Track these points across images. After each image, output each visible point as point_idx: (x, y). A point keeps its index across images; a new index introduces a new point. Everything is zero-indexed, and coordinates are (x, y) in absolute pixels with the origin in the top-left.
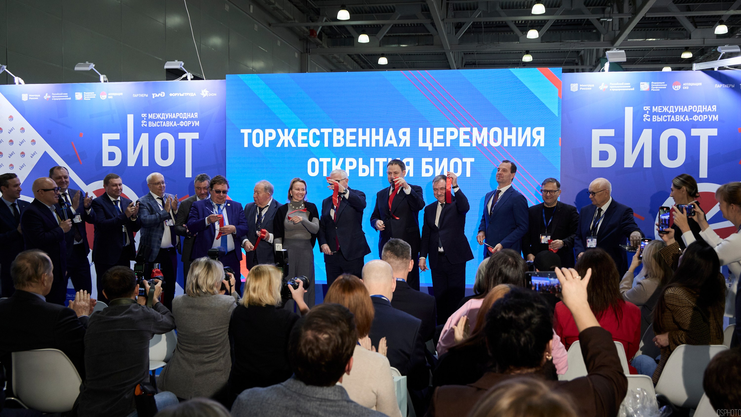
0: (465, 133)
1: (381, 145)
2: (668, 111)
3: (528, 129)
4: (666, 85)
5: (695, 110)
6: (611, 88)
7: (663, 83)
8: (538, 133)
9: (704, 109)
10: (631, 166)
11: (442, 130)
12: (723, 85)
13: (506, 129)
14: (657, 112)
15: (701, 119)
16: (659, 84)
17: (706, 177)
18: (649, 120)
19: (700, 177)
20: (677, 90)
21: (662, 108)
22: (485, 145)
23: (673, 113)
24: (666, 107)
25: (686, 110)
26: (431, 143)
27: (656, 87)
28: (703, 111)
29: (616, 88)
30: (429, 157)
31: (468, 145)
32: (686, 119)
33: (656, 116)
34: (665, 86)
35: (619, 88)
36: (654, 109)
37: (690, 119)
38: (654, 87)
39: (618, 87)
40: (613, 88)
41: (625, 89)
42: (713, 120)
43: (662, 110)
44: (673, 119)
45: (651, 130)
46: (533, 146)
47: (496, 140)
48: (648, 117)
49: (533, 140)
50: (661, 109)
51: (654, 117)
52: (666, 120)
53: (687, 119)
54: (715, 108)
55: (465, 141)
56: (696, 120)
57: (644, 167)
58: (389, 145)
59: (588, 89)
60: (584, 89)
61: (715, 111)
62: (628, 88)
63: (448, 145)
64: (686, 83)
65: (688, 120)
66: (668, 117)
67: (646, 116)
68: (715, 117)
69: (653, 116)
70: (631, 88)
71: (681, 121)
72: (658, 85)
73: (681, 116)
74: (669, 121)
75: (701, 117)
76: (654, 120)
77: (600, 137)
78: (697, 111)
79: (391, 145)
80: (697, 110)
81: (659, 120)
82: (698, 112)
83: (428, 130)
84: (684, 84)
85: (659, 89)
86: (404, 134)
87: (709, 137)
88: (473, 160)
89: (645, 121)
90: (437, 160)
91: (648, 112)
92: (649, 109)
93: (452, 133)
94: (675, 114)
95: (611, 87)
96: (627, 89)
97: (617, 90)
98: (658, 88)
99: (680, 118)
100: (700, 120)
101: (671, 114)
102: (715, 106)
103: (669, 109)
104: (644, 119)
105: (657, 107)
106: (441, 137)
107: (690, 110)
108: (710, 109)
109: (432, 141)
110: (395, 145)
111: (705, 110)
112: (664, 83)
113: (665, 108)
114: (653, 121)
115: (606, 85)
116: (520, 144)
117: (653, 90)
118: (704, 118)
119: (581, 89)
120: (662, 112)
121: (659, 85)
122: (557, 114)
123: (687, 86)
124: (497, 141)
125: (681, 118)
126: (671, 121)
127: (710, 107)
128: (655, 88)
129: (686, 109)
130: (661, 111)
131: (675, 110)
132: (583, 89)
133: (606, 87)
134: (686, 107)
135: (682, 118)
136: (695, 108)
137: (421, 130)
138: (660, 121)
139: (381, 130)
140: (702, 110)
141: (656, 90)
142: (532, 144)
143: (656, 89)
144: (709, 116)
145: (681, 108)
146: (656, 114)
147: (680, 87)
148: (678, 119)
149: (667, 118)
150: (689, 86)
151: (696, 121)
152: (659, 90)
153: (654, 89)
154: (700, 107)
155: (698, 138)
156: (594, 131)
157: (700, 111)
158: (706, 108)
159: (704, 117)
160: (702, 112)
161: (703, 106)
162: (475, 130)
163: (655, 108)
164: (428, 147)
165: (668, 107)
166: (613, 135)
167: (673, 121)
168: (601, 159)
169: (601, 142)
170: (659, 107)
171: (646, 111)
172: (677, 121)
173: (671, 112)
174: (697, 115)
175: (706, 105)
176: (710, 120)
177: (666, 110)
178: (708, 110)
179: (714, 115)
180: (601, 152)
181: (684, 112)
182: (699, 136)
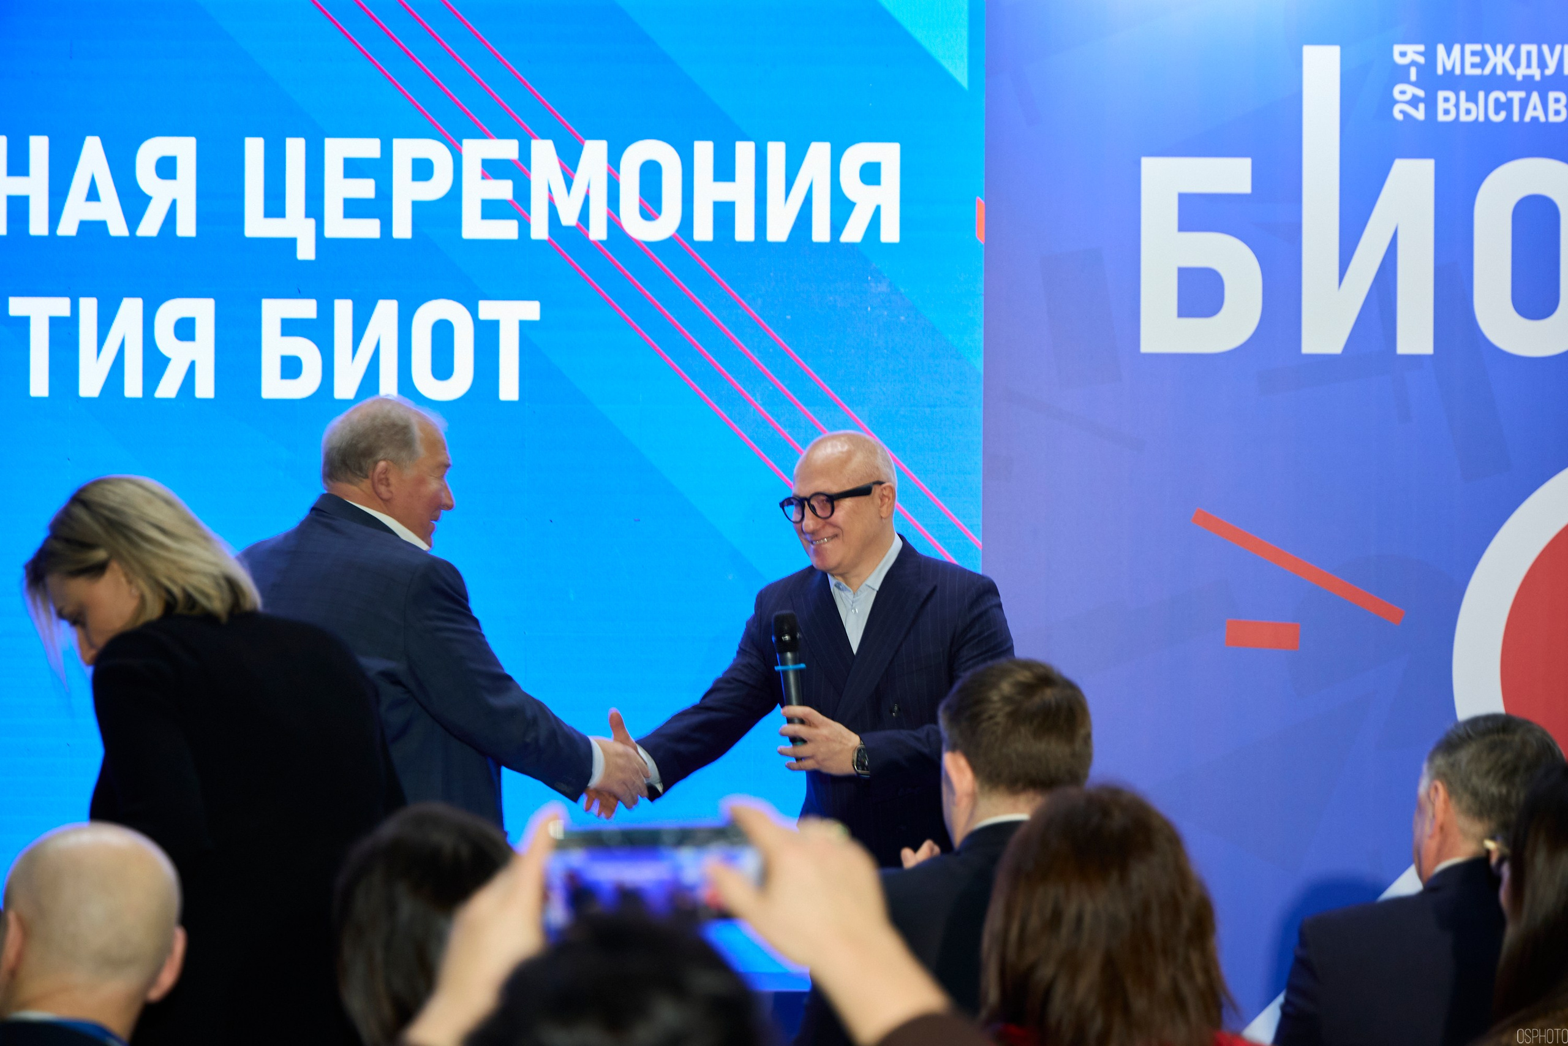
0: (492, 169)
1: (38, 225)
2: (1511, 70)
3: (819, 153)
8: (871, 174)
10: (1335, 345)
11: (368, 148)
13: (704, 152)
14: (1458, 71)
18: (1420, 114)
21: (1483, 55)
22: (598, 231)
23: (1538, 77)
24: (1499, 48)
26: (312, 222)
30: (299, 294)
31: (506, 230)
33: (1451, 95)
36: (1446, 60)
43: (1482, 65)
44: (1534, 111)
45: (1430, 164)
46: (846, 238)
47: (650, 208)
48: (1414, 96)
49: (842, 208)
50: (1477, 59)
51: (1446, 100)
52: (1503, 115)
55: (491, 210)
57: (1400, 350)
58: (83, 224)
63: (402, 229)
66: (1510, 101)
67: (1403, 92)
69: (1441, 95)
74: (1516, 118)
76: (1447, 112)
77: (1181, 196)
79: (93, 230)
81: (1468, 112)
83: (295, 149)
86: (166, 168)
88: (531, 310)
89: (1399, 117)
90: (343, 310)
91: (1413, 72)
92: (1421, 60)
93: (422, 170)
94: (1544, 86)
101: (1528, 84)
103: (1515, 60)
104: (1397, 108)
105: (1457, 48)
106: (365, 188)
109: (315, 208)
110: (118, 228)
113: (1495, 54)
114: (1441, 117)
116: (779, 231)
120: (1481, 77)
122: (960, 73)
124: (660, 213)
126: (1527, 119)
130: (1477, 72)
131: (1542, 65)
137: (254, 149)
138: (1471, 118)
139: (39, 147)
142: (837, 227)
146: (1452, 81)
148: (1557, 113)
149: (1508, 106)
156: (1148, 164)
162: (543, 152)
163: (1449, 52)
164: (291, 243)
165: (1511, 48)
166: (1244, 186)
167: (1535, 119)
168: (1185, 311)
169: (1185, 225)
170: (1469, 48)
171: (1406, 68)
172: (1552, 118)
173: (1524, 77)
177: (1504, 66)
180: (1185, 275)
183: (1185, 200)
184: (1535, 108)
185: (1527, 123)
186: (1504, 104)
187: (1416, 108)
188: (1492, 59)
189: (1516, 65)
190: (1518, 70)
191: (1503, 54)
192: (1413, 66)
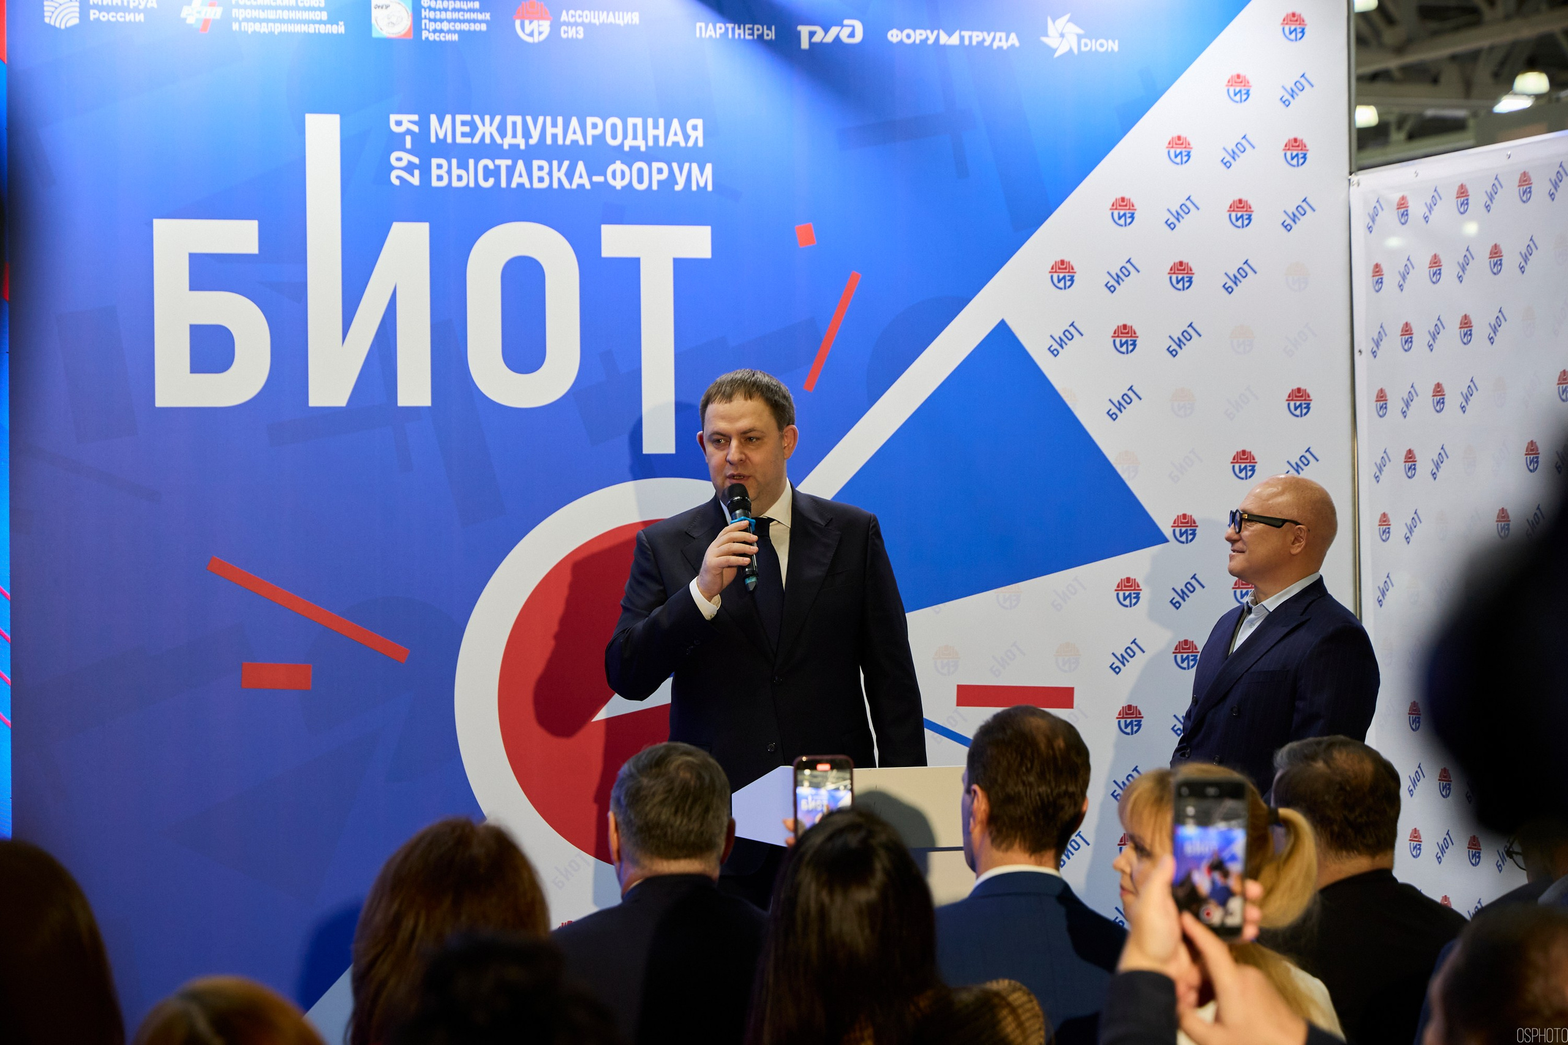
2: (498, 140)
4: (488, 16)
5: (614, 137)
6: (236, 20)
7: (470, 5)
9: (651, 132)
10: (340, 399)
12: (730, 26)
14: (449, 140)
15: (640, 181)
16: (454, 10)
17: (669, 448)
18: (415, 180)
19: (645, 451)
20: (537, 39)
21: (472, 124)
23: (522, 147)
24: (487, 118)
25: (575, 137)
27: (441, 21)
28: (651, 143)
29: (261, 21)
32: (577, 181)
33: (443, 162)
34: (480, 22)
35: (274, 21)
36: (439, 129)
37: (597, 179)
38: (435, 20)
39: (271, 15)
40: (246, 20)
41: (304, 28)
43: (472, 134)
44: (520, 178)
45: (425, 227)
48: (410, 162)
50: (467, 129)
51: (440, 167)
52: (491, 181)
53: (582, 178)
54: (700, 133)
56: (619, 184)
57: (401, 403)
59: (130, 17)
60: (110, 17)
61: (700, 144)
62: (315, 22)
64: (572, 12)
65: (588, 186)
66: (498, 168)
67: (399, 159)
68: (702, 174)
69: (435, 162)
70: (332, 21)
71: (555, 185)
72: (449, 15)
73: (555, 163)
74: (503, 184)
75: (640, 171)
76: (440, 178)
77: (192, 256)
78: (622, 145)
80: (625, 137)
81: (460, 178)
82: (626, 148)
84: (564, 17)
85: (455, 32)
87: (678, 263)
89: (396, 182)
91: (408, 139)
92: (416, 129)
94: (528, 155)
95: (235, 12)
96: (311, 29)
97: (264, 28)
98: (451, 26)
99: (550, 174)
100: (636, 186)
101: (514, 153)
102: (699, 122)
103: (502, 130)
104: (394, 174)
105: (448, 118)
107: (594, 137)
108: (676, 137)
111: (656, 138)
112: (477, 5)
113: (484, 125)
114: (435, 183)
115: (212, 5)
117: (432, 37)
118: (656, 177)
119: (93, 15)
120: (472, 145)
121: (456, 15)
123: (576, 24)
125: (556, 174)
126: (514, 185)
127: (675, 124)
128: (438, 26)
129: (574, 135)
130: (468, 140)
131: (527, 135)
132: (104, 17)
133: (215, 13)
134: (574, 122)
135: (562, 175)
136: (614, 126)
138: (463, 184)
140: (645, 138)
141: (442, 37)
143: (441, 31)
144: (675, 166)
145: (554, 125)
146: (444, 149)
147: (545, 26)
148: (541, 180)
149: (495, 173)
150: (588, 27)
151: (619, 187)
152: (455, 37)
153: (435, 31)
154: (635, 126)
155: (632, 266)
156: (159, 225)
157: (635, 143)
158: (660, 132)
159: (654, 171)
160: (643, 149)
161: (650, 121)
163: (441, 122)
165: (498, 118)
166: (252, 248)
167: (521, 186)
168: (197, 367)
169: (195, 285)
170: (459, 118)
171: (402, 136)
172: (537, 185)
173: (510, 145)
174: (622, 163)
175: (661, 117)
176: (679, 188)
177: (491, 135)
178: (672, 139)
179: (694, 162)
180: (197, 332)
181: (568, 146)
182: (636, 262)
183: (196, 261)
184: (521, 176)
185: (514, 189)
186: (491, 170)
187: (412, 175)
188: (481, 129)
189: (503, 134)
190: (504, 139)
191: (491, 125)
192: (408, 134)
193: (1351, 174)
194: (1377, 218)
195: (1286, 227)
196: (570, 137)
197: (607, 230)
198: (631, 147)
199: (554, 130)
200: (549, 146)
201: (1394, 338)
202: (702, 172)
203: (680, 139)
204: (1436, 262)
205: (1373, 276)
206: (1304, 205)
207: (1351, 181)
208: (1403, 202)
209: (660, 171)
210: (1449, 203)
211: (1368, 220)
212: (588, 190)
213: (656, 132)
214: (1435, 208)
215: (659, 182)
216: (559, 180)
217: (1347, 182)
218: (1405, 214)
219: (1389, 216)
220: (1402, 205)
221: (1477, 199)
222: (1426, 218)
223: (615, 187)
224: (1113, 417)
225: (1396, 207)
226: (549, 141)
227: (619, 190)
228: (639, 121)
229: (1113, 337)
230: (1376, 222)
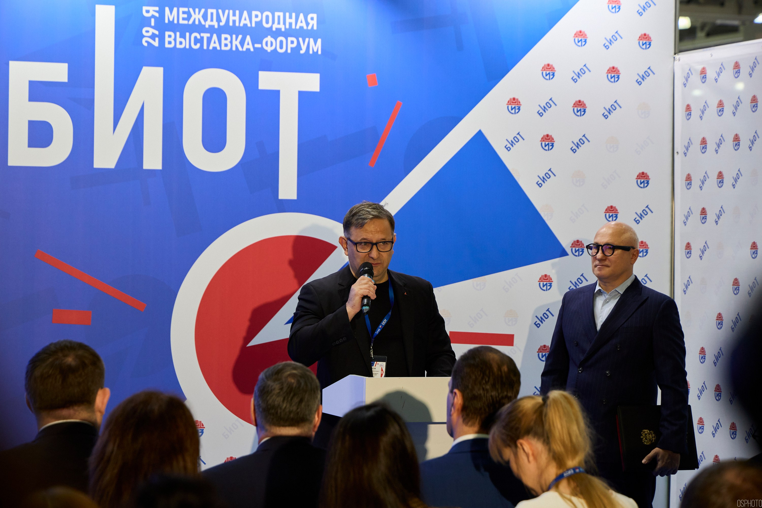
2: (203, 22)
5: (267, 22)
9: (288, 21)
10: (111, 164)
14: (176, 22)
15: (281, 47)
18: (156, 43)
19: (281, 197)
21: (188, 13)
23: (216, 27)
24: (197, 10)
25: (245, 22)
28: (287, 27)
32: (246, 46)
33: (172, 34)
36: (170, 15)
37: (257, 46)
42: (311, 52)
43: (188, 19)
44: (214, 44)
45: (161, 70)
48: (153, 34)
50: (185, 16)
51: (170, 36)
52: (198, 45)
53: (248, 45)
54: (315, 22)
56: (269, 49)
57: (145, 167)
61: (315, 28)
65: (252, 50)
66: (202, 38)
67: (147, 32)
68: (315, 45)
69: (167, 33)
71: (234, 49)
73: (234, 36)
74: (205, 47)
75: (281, 42)
76: (170, 43)
77: (31, 83)
78: (272, 27)
80: (273, 22)
81: (181, 43)
82: (274, 29)
87: (301, 94)
89: (145, 44)
91: (153, 20)
92: (157, 15)
94: (219, 31)
99: (231, 42)
100: (279, 50)
101: (211, 30)
102: (315, 16)
103: (205, 17)
104: (144, 40)
105: (175, 9)
107: (256, 22)
108: (302, 24)
111: (290, 24)
113: (195, 14)
114: (167, 45)
118: (290, 46)
120: (188, 25)
125: (234, 43)
126: (211, 48)
127: (301, 16)
130: (186, 22)
131: (219, 20)
134: (245, 14)
135: (237, 42)
136: (267, 17)
138: (182, 46)
140: (284, 23)
144: (301, 40)
145: (234, 15)
146: (173, 27)
148: (226, 45)
149: (201, 41)
151: (269, 51)
154: (279, 17)
155: (275, 95)
156: (13, 65)
157: (279, 26)
158: (293, 21)
159: (289, 42)
160: (283, 30)
161: (287, 14)
163: (171, 12)
165: (203, 11)
166: (64, 78)
167: (215, 48)
168: (32, 144)
169: (33, 97)
170: (181, 10)
171: (149, 19)
172: (223, 48)
173: (209, 26)
174: (271, 37)
175: (294, 12)
176: (302, 52)
177: (199, 20)
178: (299, 25)
179: (311, 38)
180: (32, 125)
181: (241, 27)
182: (278, 92)
183: (33, 85)
185: (211, 50)
186: (199, 39)
187: (155, 41)
188: (194, 16)
189: (205, 19)
190: (206, 22)
191: (199, 14)
192: (153, 18)
193: (675, 54)
194: (689, 79)
195: (638, 83)
196: (243, 22)
197: (262, 75)
198: (276, 29)
199: (234, 18)
200: (231, 27)
201: (696, 146)
202: (315, 43)
203: (304, 25)
204: (721, 104)
205: (686, 111)
206: (649, 71)
207: (675, 58)
208: (703, 71)
209: (292, 42)
210: (729, 71)
211: (684, 80)
212: (252, 52)
213: (290, 21)
214: (721, 74)
215: (292, 48)
216: (236, 46)
217: (673, 59)
218: (705, 77)
219: (696, 78)
220: (703, 72)
221: (745, 70)
222: (716, 80)
223: (267, 51)
224: (540, 185)
225: (699, 73)
226: (231, 24)
227: (269, 53)
228: (281, 14)
229: (541, 141)
230: (688, 81)
